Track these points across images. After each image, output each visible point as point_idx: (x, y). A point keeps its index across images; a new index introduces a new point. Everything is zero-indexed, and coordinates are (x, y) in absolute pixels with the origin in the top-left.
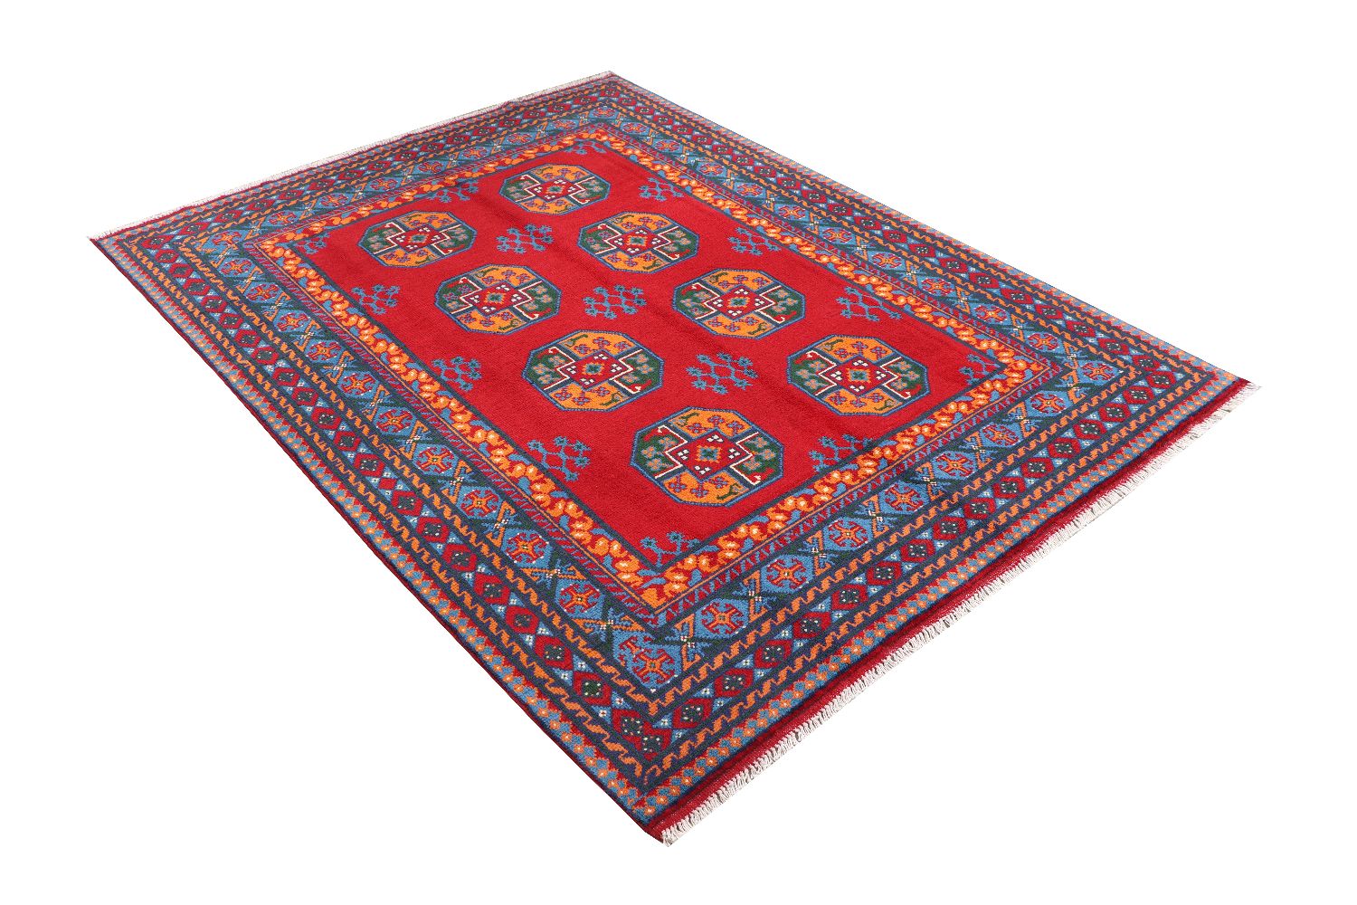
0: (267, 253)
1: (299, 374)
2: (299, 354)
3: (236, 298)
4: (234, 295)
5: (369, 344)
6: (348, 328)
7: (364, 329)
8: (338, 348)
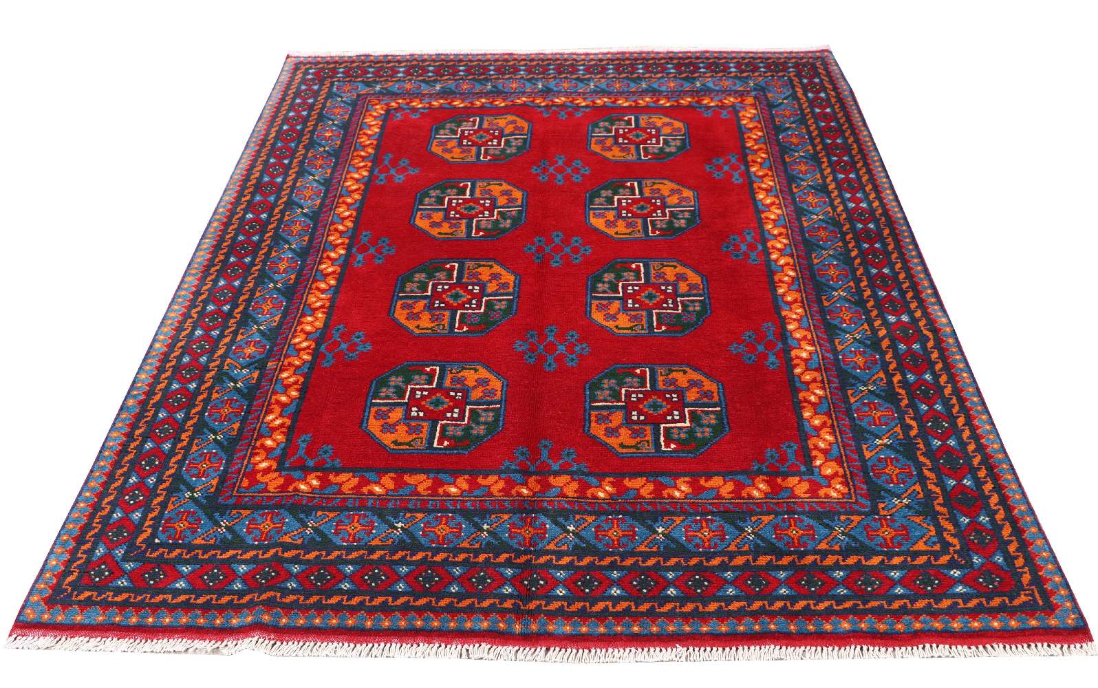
0: (844, 476)
1: (880, 304)
2: (870, 322)
3: (908, 421)
4: (910, 427)
5: (800, 304)
6: (808, 329)
7: (795, 320)
8: (830, 312)
